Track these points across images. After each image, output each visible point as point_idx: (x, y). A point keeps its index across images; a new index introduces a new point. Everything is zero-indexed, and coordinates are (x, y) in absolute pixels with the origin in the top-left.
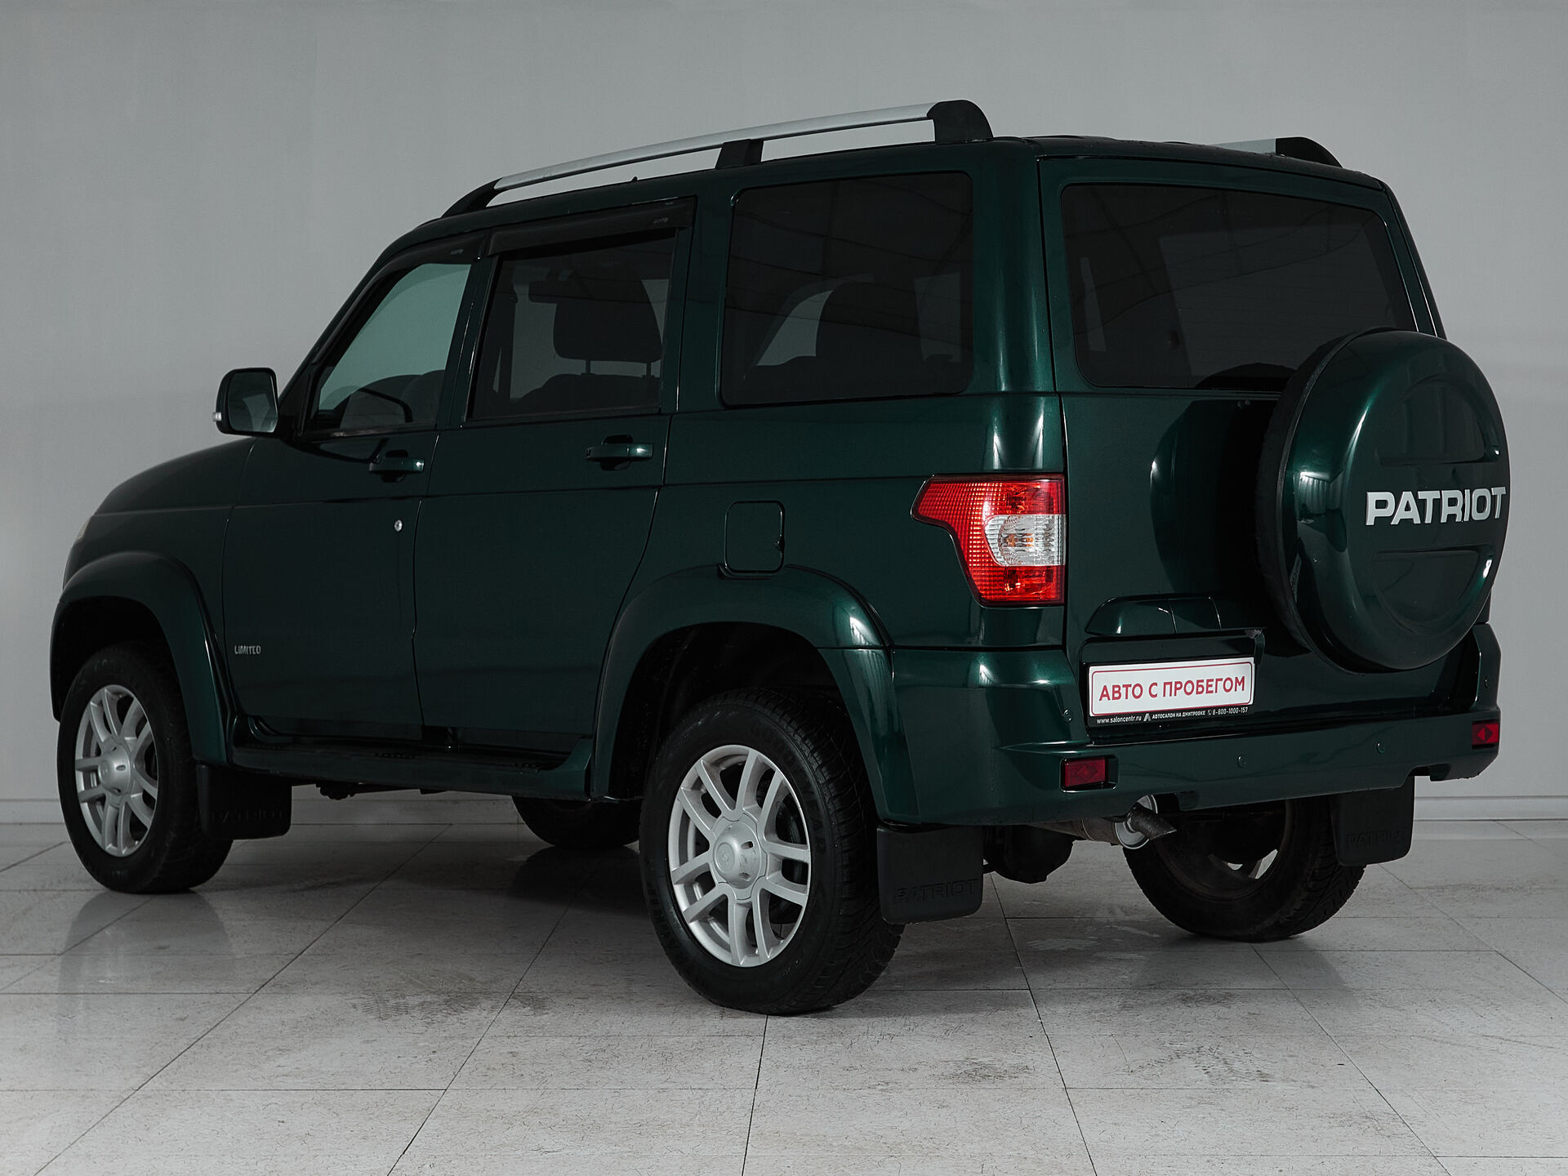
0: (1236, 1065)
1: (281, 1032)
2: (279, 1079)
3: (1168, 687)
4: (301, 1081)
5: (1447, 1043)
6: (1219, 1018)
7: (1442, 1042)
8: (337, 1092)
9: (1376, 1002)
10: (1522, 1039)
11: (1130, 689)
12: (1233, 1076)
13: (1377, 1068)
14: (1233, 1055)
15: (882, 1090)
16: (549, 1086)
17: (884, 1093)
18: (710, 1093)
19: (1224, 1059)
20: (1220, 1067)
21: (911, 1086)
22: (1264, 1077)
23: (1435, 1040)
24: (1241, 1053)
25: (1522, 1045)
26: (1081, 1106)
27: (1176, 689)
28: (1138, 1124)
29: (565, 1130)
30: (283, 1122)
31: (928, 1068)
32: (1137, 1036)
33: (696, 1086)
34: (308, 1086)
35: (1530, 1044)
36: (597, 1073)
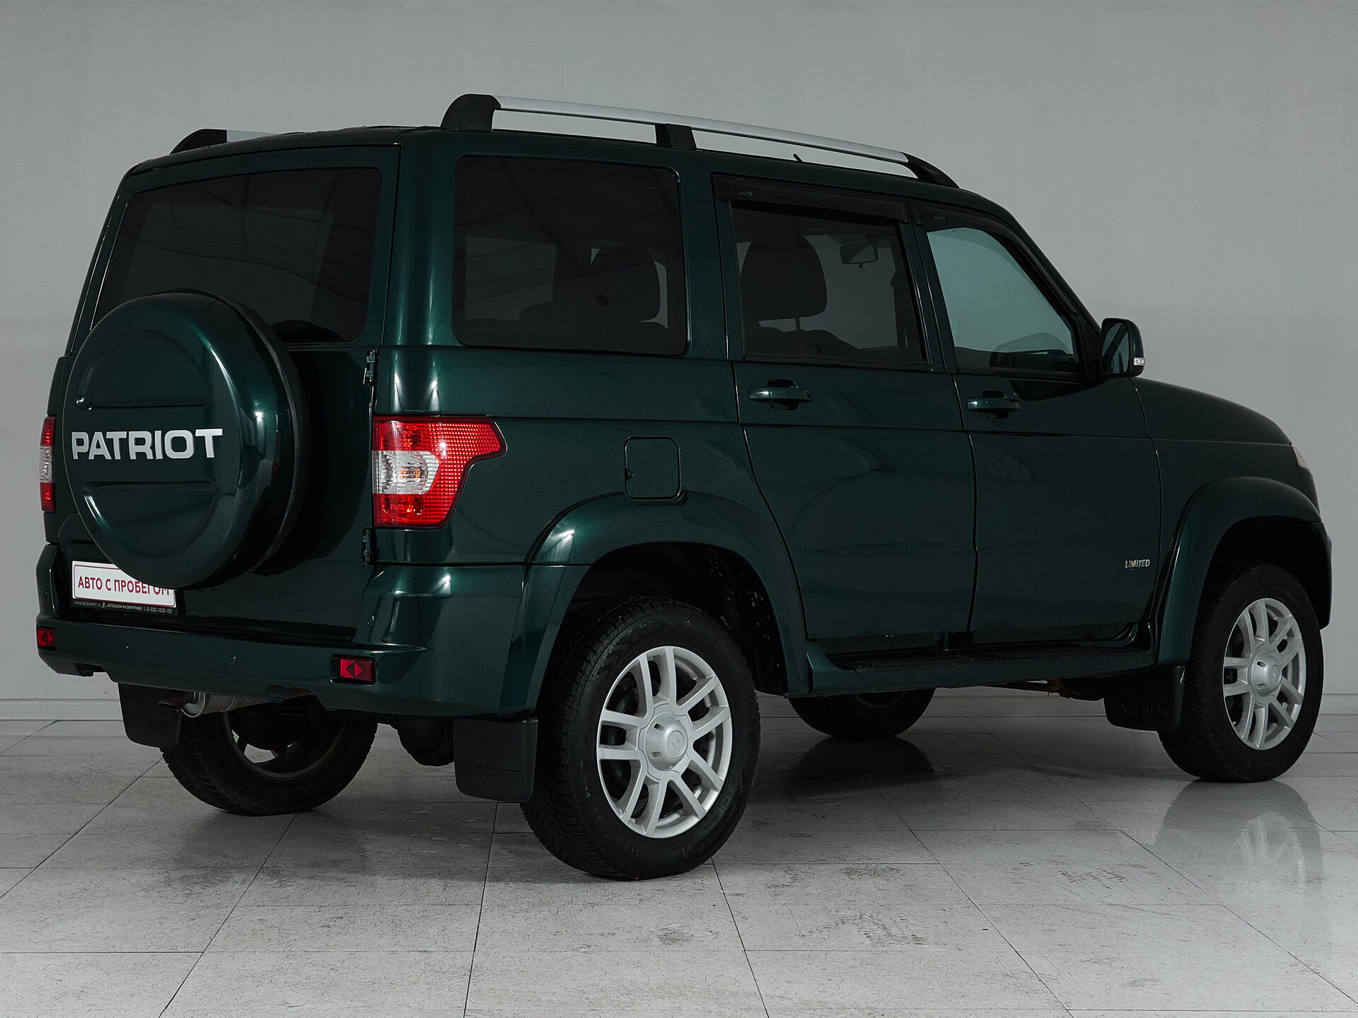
0: (894, 930)
1: (59, 902)
2: (57, 943)
3: (117, 583)
4: (77, 945)
5: (1078, 910)
6: (879, 890)
7: (1073, 910)
8: (108, 955)
9: (1016, 875)
10: (1142, 907)
11: (95, 581)
12: (891, 940)
13: (1017, 932)
14: (891, 921)
15: (584, 952)
16: (294, 949)
17: (586, 955)
18: (433, 955)
19: (883, 925)
20: (880, 932)
21: (610, 949)
22: (918, 940)
23: (1067, 908)
24: (898, 920)
25: (1143, 912)
26: (758, 966)
27: (123, 586)
28: (808, 982)
29: (308, 987)
30: (60, 980)
31: (624, 933)
32: (806, 905)
33: (422, 949)
34: (82, 949)
35: (1150, 911)
36: (335, 938)
